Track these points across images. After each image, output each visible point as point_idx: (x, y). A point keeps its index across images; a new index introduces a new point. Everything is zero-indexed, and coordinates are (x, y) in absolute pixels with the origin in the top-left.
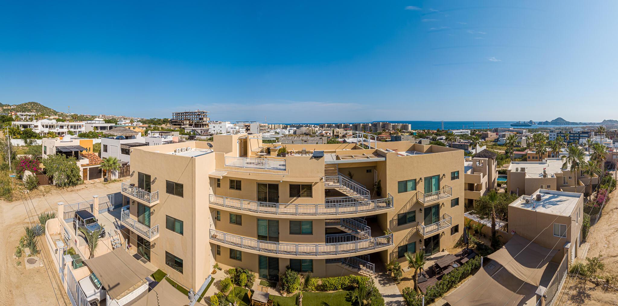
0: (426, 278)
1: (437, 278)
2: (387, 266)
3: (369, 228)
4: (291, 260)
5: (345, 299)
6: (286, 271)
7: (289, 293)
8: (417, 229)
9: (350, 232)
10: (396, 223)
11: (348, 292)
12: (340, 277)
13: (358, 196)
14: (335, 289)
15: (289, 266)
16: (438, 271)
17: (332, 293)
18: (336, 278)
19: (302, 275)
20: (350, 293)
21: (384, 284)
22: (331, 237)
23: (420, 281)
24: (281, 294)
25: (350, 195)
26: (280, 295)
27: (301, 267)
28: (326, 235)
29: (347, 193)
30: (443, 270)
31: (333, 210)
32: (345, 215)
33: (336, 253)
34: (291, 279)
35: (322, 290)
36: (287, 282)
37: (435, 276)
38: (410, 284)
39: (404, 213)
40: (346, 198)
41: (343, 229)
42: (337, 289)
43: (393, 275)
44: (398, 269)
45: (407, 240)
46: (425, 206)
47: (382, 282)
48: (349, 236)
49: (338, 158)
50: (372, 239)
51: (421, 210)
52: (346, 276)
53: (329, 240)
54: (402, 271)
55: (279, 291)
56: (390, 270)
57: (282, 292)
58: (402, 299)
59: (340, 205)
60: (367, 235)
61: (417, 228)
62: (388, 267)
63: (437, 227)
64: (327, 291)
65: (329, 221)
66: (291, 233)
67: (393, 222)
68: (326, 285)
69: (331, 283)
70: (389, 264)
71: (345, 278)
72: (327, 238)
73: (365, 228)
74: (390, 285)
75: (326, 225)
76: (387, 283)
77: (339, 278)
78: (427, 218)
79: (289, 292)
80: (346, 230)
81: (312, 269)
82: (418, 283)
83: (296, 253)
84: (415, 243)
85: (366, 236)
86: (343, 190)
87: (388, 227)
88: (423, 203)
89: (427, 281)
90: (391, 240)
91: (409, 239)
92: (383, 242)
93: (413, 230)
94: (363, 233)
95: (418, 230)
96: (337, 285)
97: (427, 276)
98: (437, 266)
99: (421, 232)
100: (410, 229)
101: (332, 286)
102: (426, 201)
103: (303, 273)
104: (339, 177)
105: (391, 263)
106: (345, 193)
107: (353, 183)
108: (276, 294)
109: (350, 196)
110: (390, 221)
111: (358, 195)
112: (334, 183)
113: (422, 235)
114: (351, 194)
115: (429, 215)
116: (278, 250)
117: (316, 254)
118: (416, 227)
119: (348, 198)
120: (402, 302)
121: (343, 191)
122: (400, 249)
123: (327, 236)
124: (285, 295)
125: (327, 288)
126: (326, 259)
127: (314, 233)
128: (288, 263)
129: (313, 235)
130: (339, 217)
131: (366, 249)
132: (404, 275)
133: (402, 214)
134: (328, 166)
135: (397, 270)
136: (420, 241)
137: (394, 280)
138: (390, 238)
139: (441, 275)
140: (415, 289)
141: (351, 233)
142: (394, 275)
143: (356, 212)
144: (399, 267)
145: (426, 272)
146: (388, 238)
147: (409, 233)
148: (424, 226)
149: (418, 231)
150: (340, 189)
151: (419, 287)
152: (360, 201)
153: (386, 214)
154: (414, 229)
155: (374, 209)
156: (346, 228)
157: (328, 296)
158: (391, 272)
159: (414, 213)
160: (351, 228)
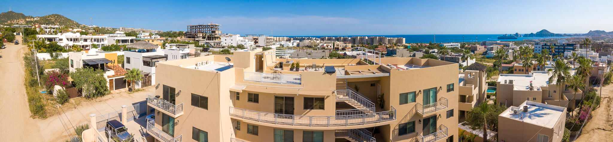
3: (374, 139)
8: (416, 140)
10: (397, 132)
13: (364, 108)
25: (358, 107)
29: (355, 105)
31: (343, 122)
32: (354, 126)
39: (404, 124)
46: (424, 117)
49: (347, 73)
51: (420, 121)
59: (349, 116)
63: (434, 138)
65: (338, 132)
67: (395, 131)
73: (371, 139)
75: (336, 135)
78: (426, 129)
80: (353, 141)
87: (391, 138)
88: (422, 114)
93: (412, 141)
99: (420, 141)
100: (411, 139)
102: (425, 112)
104: (348, 91)
106: (353, 106)
107: (360, 97)
109: (358, 109)
110: (393, 131)
111: (365, 108)
112: (344, 96)
115: (427, 126)
118: (415, 138)
119: (356, 110)
121: (352, 104)
130: (348, 127)
133: (402, 124)
134: (338, 80)
143: (363, 123)
148: (423, 136)
150: (349, 102)
152: (367, 113)
153: (389, 125)
154: (413, 139)
155: (378, 121)
159: (414, 123)
160: (358, 139)
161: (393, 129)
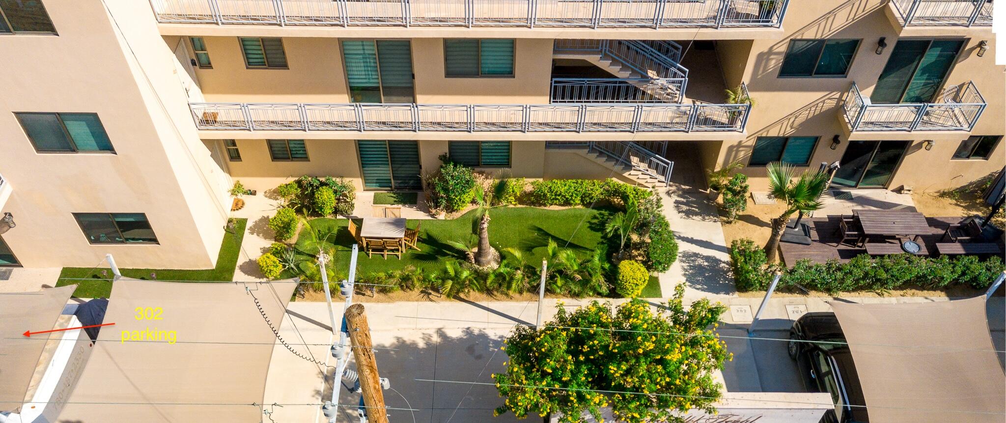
0: (810, 237)
1: (839, 250)
2: (711, 176)
3: (684, 72)
6: (442, 167)
7: (451, 212)
8: (838, 103)
9: (624, 75)
10: (775, 63)
11: (595, 212)
12: (580, 181)
15: (448, 155)
16: (852, 235)
18: (570, 181)
19: (481, 173)
20: (601, 214)
22: (566, 85)
23: (788, 237)
24: (433, 216)
26: (430, 218)
27: (478, 156)
28: (554, 79)
30: (867, 239)
31: (583, 9)
33: (577, 128)
34: (457, 184)
35: (533, 203)
36: (446, 190)
37: (838, 242)
38: (760, 237)
39: (814, 41)
41: (605, 65)
43: (720, 199)
44: (739, 192)
45: (796, 124)
46: (902, 34)
48: (619, 87)
50: (687, 102)
51: (882, 43)
52: (595, 181)
53: (558, 94)
54: (749, 201)
55: (427, 210)
56: (716, 187)
57: (434, 211)
58: (725, 257)
60: (674, 89)
61: (840, 99)
62: (713, 179)
63: (912, 118)
66: (450, 73)
67: (768, 60)
68: (545, 195)
69: (557, 192)
70: (719, 173)
71: (594, 185)
72: (555, 87)
73: (673, 69)
74: (704, 219)
75: (555, 51)
76: (697, 214)
77: (577, 183)
78: (891, 79)
79: (450, 209)
80: (615, 70)
81: (508, 159)
82: (781, 241)
83: (469, 127)
84: (817, 139)
85: (669, 91)
87: (746, 79)
88: (901, 21)
89: (808, 245)
91: (801, 125)
92: (715, 118)
93: (824, 102)
94: (662, 81)
95: (843, 106)
96: (571, 196)
97: (814, 234)
98: (855, 223)
99: (851, 114)
100: (819, 95)
101: (559, 197)
102: (917, 15)
103: (483, 169)
105: (724, 172)
108: (421, 216)
110: (761, 56)
113: (850, 126)
115: (904, 70)
116: (417, 121)
117: (523, 127)
118: (838, 96)
120: (724, 262)
122: (763, 143)
123: (556, 82)
124: (442, 216)
125: (545, 200)
126: (546, 141)
127: (517, 72)
128: (446, 151)
129: (514, 77)
130: (599, 34)
131: (663, 127)
132: (750, 209)
133: (808, 40)
135: (735, 193)
136: (836, 140)
137: (721, 212)
138: (740, 114)
139: (857, 248)
140: (768, 250)
141: (628, 78)
142: (724, 202)
143: (654, 24)
144: (744, 190)
145: (815, 223)
146: (734, 113)
147: (807, 107)
148: (867, 102)
149: (839, 109)
151: (782, 249)
154: (829, 99)
156: (614, 62)
158: (718, 194)
159: (852, 46)
160: (631, 64)
161: (766, 50)
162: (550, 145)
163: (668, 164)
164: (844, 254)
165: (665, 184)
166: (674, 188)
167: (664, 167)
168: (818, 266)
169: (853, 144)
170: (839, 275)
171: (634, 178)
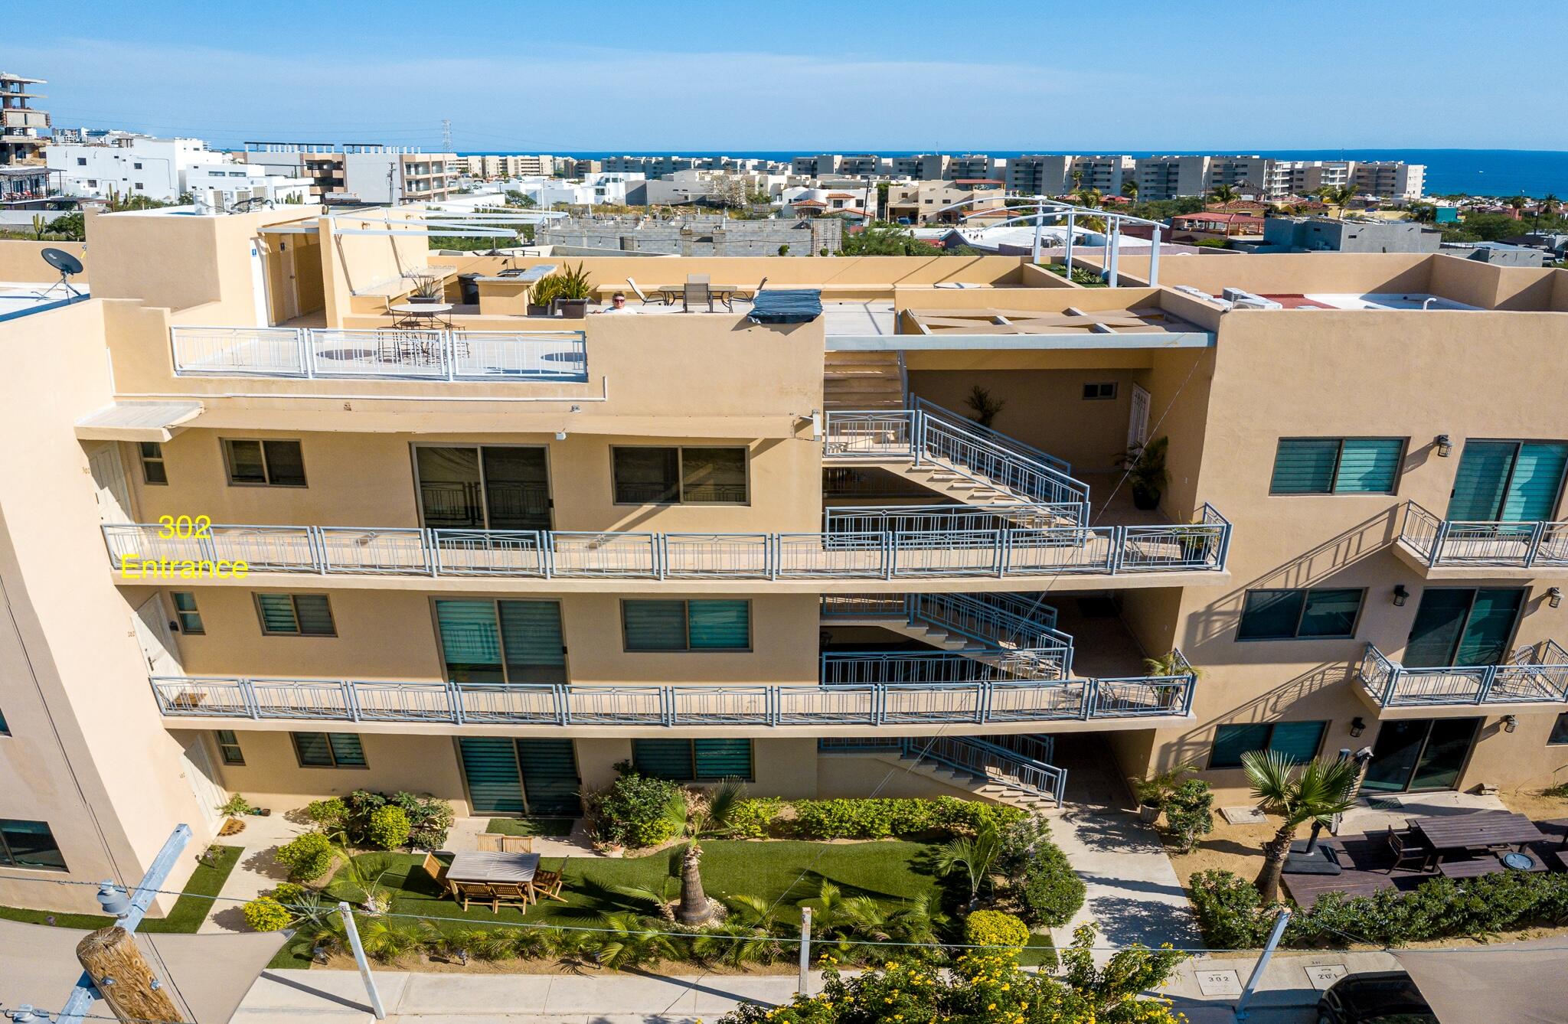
0: (1338, 863)
1: (1394, 880)
2: (1141, 787)
3: (1067, 640)
4: (637, 743)
5: (909, 865)
6: (616, 780)
7: (637, 848)
8: (1348, 674)
9: (956, 646)
10: (1225, 626)
12: (887, 801)
13: (1017, 502)
14: (864, 833)
15: (630, 763)
16: (1412, 853)
17: (847, 846)
18: (867, 801)
19: (694, 791)
20: (933, 849)
21: (1103, 844)
22: (849, 661)
23: (1295, 866)
24: (599, 853)
25: (972, 497)
26: (593, 856)
28: (825, 654)
29: (952, 488)
30: (1441, 857)
31: (867, 559)
32: (933, 581)
33: (871, 719)
34: (646, 804)
35: (798, 836)
36: (625, 814)
37: (1390, 868)
38: (1246, 869)
39: (1286, 590)
40: (949, 511)
41: (918, 633)
42: (872, 837)
43: (1162, 820)
44: (1196, 806)
45: (1280, 706)
46: (1431, 578)
47: (1097, 837)
48: (948, 664)
49: (905, 323)
50: (1076, 682)
52: (917, 800)
53: (831, 675)
54: (1215, 816)
55: (588, 844)
56: (1154, 803)
57: (601, 846)
58: (1181, 902)
59: (908, 538)
60: (1051, 663)
61: (1350, 669)
62: (1144, 792)
64: (823, 839)
65: (840, 600)
66: (630, 647)
67: (1209, 622)
68: (820, 822)
69: (843, 815)
70: (1155, 781)
71: (915, 805)
72: (829, 666)
73: (1045, 636)
74: (1135, 850)
75: (823, 616)
76: (1120, 844)
77: (881, 804)
79: (632, 840)
80: (937, 639)
82: (1283, 872)
83: (663, 720)
84: (1323, 727)
85: (1042, 666)
86: (929, 476)
87: (1178, 643)
89: (1336, 874)
90: (1181, 695)
91: (1289, 707)
92: (1132, 699)
93: (1323, 673)
94: (1029, 653)
95: (1358, 677)
96: (873, 822)
97: (1345, 859)
98: (1415, 835)
99: (1374, 687)
100: (1312, 666)
101: (848, 825)
103: (700, 785)
104: (909, 416)
105: (1163, 778)
106: (940, 488)
107: (994, 448)
108: (578, 852)
109: (972, 503)
110: (1194, 617)
111: (1022, 501)
112: (881, 439)
113: (1376, 701)
114: (976, 494)
115: (1448, 626)
116: (564, 711)
117: (768, 720)
118: (1345, 664)
119: (958, 511)
121: (932, 480)
122: (1226, 735)
123: (829, 658)
124: (618, 852)
125: (820, 829)
126: (819, 739)
127: (756, 642)
128: (627, 754)
129: (752, 651)
130: (896, 586)
131: (1035, 714)
132: (1219, 830)
134: (840, 358)
135: (1188, 808)
136: (1358, 724)
137: (1170, 840)
138: (1177, 689)
139: (1424, 873)
140: (1262, 885)
141: (962, 650)
142: (1169, 821)
143: (995, 571)
144: (1205, 802)
145: (1344, 844)
146: (1166, 689)
147: (1298, 681)
148: (1398, 666)
149: (1352, 686)
150: (910, 471)
151: (1288, 884)
152: (1030, 528)
153: (1173, 595)
154: (1331, 668)
155: (1106, 566)
156: (933, 629)
157: (828, 855)
158: (1158, 812)
159: (1357, 595)
160: (966, 631)
161: (1201, 608)
162: (826, 745)
163: (1057, 773)
164: (1402, 884)
165: (1055, 804)
166: (1075, 810)
167: (1050, 779)
168: (1359, 901)
169: (1388, 725)
170: (1401, 911)
171: (994, 796)
